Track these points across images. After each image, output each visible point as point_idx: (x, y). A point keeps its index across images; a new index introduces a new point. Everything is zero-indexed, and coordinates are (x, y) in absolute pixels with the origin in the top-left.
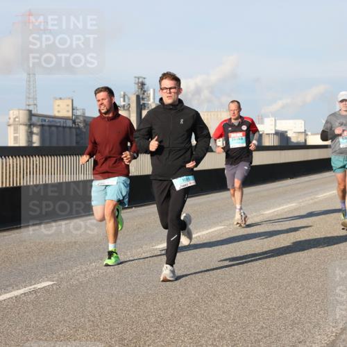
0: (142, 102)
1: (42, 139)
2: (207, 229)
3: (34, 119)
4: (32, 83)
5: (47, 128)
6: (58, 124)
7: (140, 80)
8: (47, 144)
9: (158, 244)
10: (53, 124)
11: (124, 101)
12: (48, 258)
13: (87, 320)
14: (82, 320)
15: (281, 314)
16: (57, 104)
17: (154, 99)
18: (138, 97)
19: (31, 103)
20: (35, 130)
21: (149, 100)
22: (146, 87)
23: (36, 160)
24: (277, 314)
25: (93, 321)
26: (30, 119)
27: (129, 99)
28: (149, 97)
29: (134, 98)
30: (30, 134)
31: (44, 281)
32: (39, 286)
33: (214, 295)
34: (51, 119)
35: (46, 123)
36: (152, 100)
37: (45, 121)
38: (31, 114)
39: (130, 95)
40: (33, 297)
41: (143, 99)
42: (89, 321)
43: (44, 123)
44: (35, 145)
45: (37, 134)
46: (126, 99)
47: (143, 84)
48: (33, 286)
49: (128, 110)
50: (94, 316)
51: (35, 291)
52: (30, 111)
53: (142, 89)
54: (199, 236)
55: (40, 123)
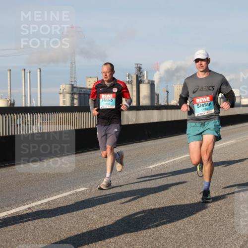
0: (139, 79)
1: (80, 102)
2: (180, 156)
3: (75, 90)
4: (73, 68)
5: (82, 95)
6: (89, 93)
7: (138, 66)
8: (83, 105)
9: (150, 165)
10: (86, 93)
11: (129, 78)
12: (83, 174)
13: (107, 211)
14: (104, 211)
15: (226, 208)
16: (89, 80)
17: (147, 77)
18: (137, 76)
19: (73, 80)
20: (76, 96)
21: (144, 78)
22: (142, 70)
23: (76, 114)
24: (223, 208)
25: (111, 212)
26: (72, 90)
27: (132, 77)
28: (144, 76)
29: (135, 77)
30: (72, 99)
31: (81, 187)
32: (79, 190)
33: (184, 197)
34: (85, 90)
35: (82, 92)
36: (145, 78)
37: (81, 91)
38: (73, 87)
39: (132, 75)
40: (75, 197)
41: (140, 77)
42: (109, 211)
43: (81, 92)
44: (75, 105)
45: (76, 99)
46: (130, 78)
47: (140, 68)
48: (75, 190)
49: (131, 84)
50: (111, 209)
51: (76, 193)
52: (72, 85)
53: (139, 71)
54: (175, 161)
55: (78, 92)
